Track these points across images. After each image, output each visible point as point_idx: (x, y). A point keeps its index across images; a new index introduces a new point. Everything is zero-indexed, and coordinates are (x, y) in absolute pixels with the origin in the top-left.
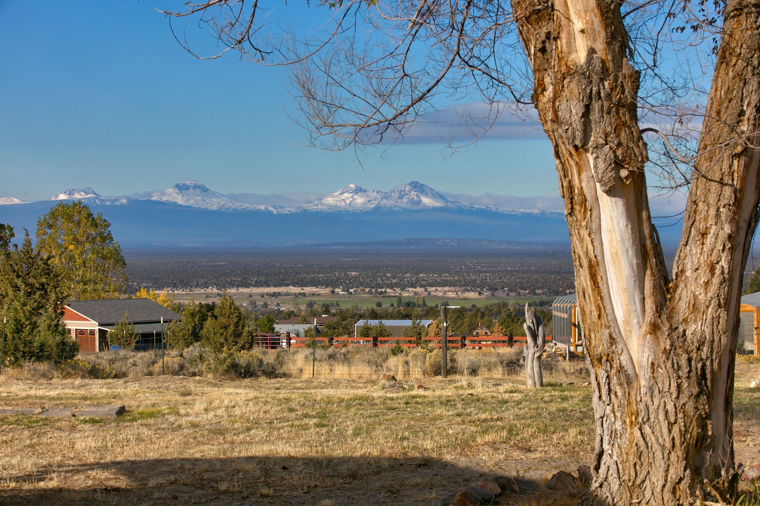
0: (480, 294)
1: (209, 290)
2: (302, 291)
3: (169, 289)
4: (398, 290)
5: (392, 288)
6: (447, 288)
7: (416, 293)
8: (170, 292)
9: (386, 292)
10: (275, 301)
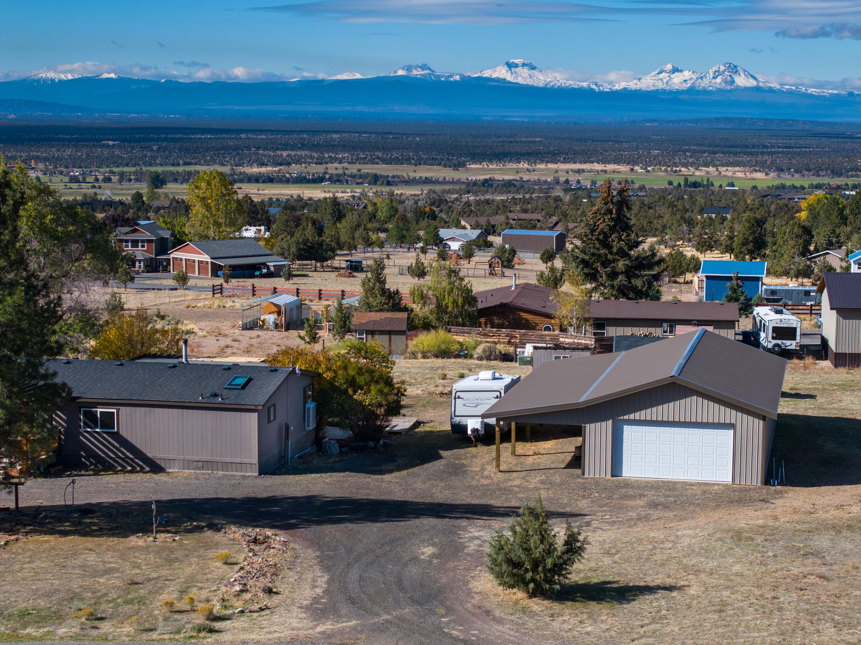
0: (767, 174)
1: (521, 165)
2: (604, 168)
3: (485, 163)
4: (692, 169)
5: (686, 167)
6: (737, 169)
7: (707, 173)
8: (486, 166)
9: (680, 171)
10: (577, 177)
